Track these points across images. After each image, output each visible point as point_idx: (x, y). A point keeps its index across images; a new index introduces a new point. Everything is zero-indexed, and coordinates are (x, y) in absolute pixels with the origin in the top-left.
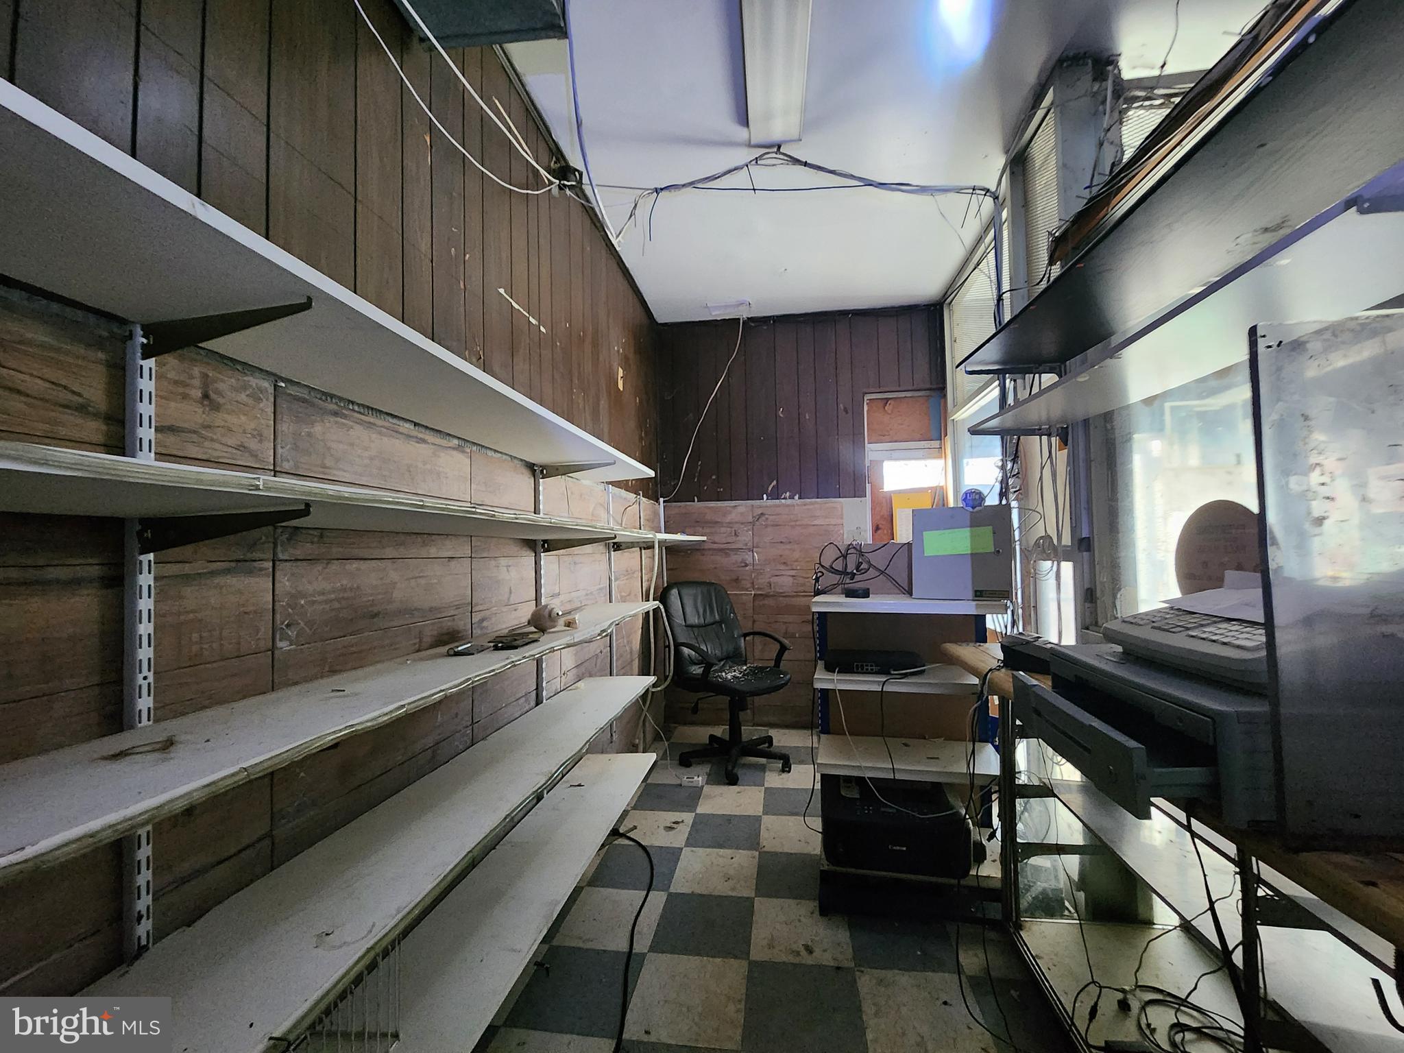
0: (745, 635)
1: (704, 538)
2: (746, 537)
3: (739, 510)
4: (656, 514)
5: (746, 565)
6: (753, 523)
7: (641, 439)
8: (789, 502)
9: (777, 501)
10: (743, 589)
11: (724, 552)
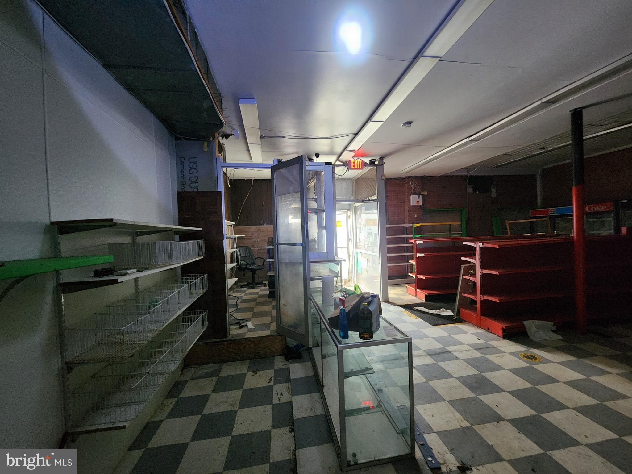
0: (256, 259)
1: (244, 235)
2: (255, 235)
3: (254, 228)
4: (232, 230)
5: (256, 242)
6: (257, 231)
7: (228, 211)
8: (266, 226)
9: (263, 226)
10: (254, 248)
11: (250, 239)
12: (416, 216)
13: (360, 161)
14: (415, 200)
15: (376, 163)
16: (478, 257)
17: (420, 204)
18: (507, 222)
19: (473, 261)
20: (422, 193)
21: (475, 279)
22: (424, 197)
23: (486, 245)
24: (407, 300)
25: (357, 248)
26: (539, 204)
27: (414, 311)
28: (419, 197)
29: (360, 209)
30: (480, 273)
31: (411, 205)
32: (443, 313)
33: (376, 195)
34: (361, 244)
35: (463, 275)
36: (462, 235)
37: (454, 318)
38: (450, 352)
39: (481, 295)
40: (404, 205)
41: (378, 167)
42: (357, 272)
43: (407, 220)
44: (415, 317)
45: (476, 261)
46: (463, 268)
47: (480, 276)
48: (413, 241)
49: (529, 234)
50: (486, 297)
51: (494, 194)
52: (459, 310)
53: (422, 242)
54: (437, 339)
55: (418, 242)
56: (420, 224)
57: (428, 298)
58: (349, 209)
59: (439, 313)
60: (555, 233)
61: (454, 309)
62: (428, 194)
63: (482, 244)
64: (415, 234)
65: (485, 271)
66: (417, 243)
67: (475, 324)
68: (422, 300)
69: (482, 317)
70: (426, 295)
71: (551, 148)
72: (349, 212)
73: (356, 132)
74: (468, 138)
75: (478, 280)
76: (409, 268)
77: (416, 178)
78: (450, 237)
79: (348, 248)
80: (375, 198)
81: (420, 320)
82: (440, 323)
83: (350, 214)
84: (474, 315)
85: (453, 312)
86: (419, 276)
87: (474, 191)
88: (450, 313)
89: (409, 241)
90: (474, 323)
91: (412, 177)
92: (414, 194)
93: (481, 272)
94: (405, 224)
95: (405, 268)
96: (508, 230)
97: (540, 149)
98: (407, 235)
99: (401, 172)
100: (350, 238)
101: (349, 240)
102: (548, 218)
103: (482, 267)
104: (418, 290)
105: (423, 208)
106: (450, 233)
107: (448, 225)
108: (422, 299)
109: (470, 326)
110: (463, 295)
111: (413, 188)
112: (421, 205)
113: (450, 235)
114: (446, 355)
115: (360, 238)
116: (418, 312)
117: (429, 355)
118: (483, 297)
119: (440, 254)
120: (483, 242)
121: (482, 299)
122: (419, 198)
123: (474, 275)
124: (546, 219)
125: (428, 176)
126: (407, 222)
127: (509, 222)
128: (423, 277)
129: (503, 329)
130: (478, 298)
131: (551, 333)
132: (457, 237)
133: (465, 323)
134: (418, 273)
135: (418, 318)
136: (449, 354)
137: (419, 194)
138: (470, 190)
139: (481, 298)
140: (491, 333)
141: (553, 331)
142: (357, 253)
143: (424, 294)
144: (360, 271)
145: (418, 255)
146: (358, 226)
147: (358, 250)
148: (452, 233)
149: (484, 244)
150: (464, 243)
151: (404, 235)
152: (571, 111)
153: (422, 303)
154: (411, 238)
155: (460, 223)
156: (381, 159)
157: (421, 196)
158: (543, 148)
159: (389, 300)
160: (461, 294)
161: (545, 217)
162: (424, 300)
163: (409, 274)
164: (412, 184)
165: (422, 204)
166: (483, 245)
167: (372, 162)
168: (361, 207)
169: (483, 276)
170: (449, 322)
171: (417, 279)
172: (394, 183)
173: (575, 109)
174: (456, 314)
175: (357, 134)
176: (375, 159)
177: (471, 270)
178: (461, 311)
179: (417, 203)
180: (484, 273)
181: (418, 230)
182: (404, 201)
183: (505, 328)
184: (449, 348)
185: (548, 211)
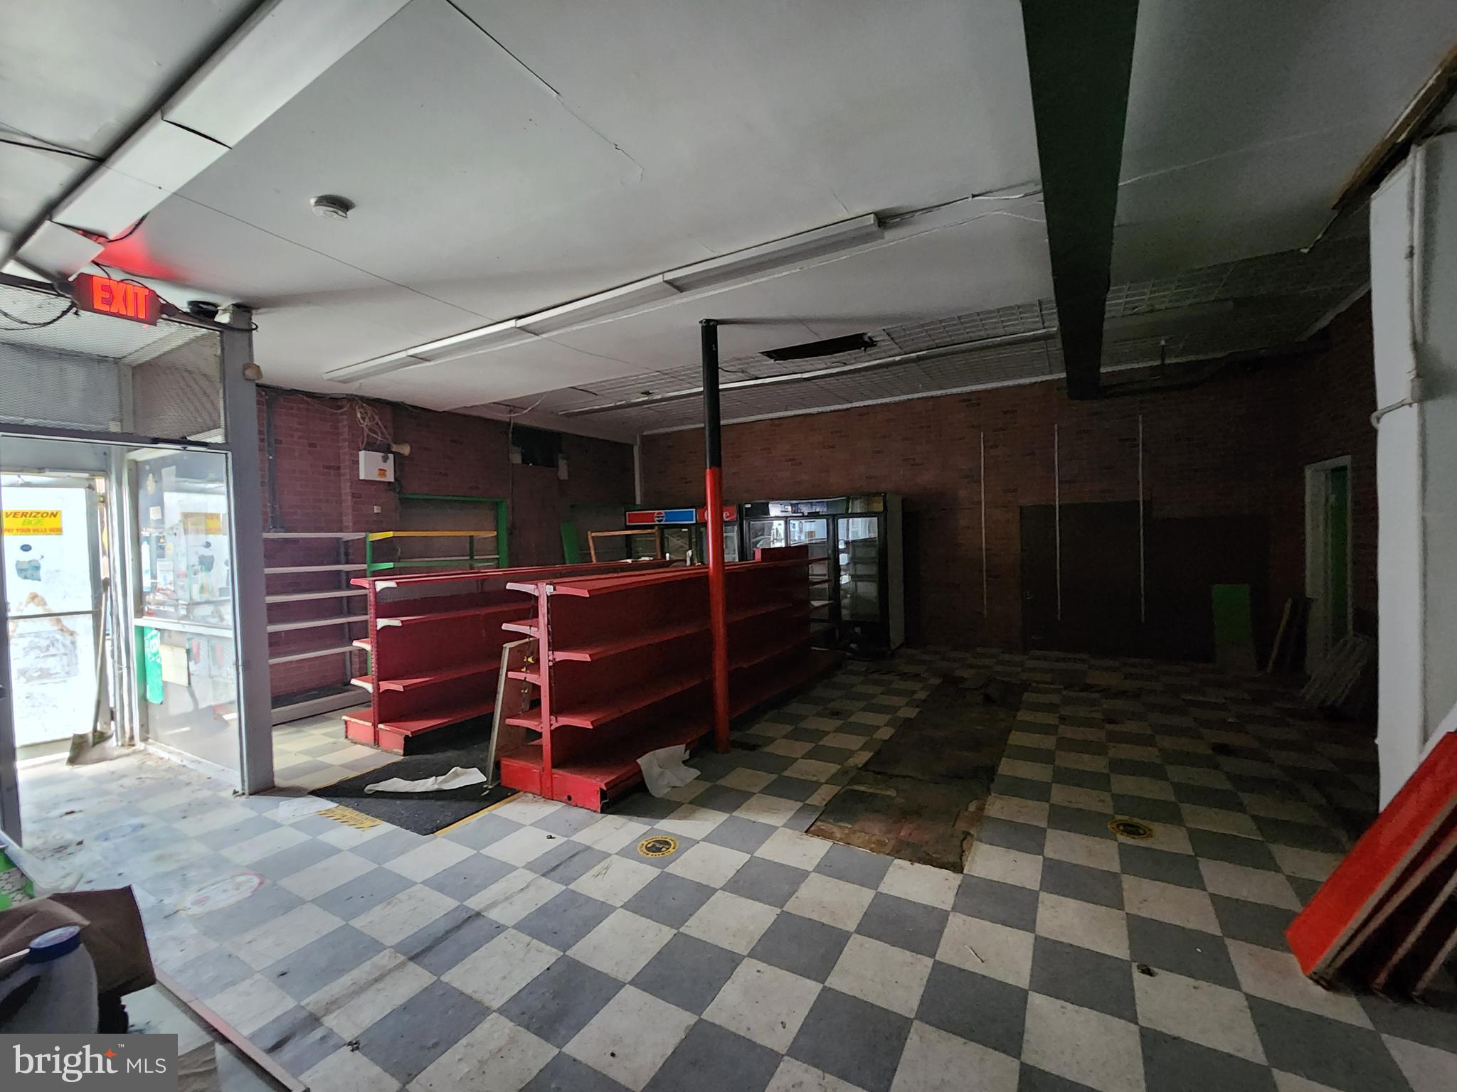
12: (376, 509)
13: (143, 293)
14: (371, 466)
15: (223, 318)
16: (543, 618)
17: (390, 478)
18: (591, 535)
19: (532, 631)
20: (395, 448)
21: (537, 676)
22: (400, 461)
23: (562, 590)
24: (345, 766)
25: (140, 613)
26: (638, 502)
27: (365, 801)
28: (385, 459)
29: (157, 472)
30: (549, 661)
31: (362, 477)
32: (458, 780)
33: (221, 430)
34: (159, 597)
35: (507, 671)
36: (498, 563)
37: (486, 789)
38: (478, 914)
39: (553, 717)
40: (340, 475)
41: (226, 332)
42: (143, 699)
43: (348, 520)
44: (368, 820)
45: (539, 631)
46: (508, 650)
47: (550, 667)
48: (364, 582)
49: (629, 561)
50: (564, 721)
51: (563, 473)
52: (497, 764)
53: (392, 584)
54: (439, 884)
55: (380, 585)
56: (390, 534)
57: (411, 745)
58: (104, 472)
59: (447, 787)
60: (668, 559)
61: (485, 760)
62: (410, 454)
63: (552, 587)
64: (375, 561)
65: (561, 656)
66: (378, 590)
67: (539, 792)
68: (395, 754)
69: (554, 770)
70: (406, 738)
71: (659, 397)
72: (100, 484)
73: (95, 149)
74: (514, 321)
75: (542, 679)
76: (356, 660)
77: (377, 404)
78: (472, 568)
79: (96, 614)
80: (217, 437)
81: (385, 827)
82: (449, 820)
83: (108, 489)
84: (536, 768)
85: (483, 771)
86: (385, 685)
87: (525, 461)
88: (474, 777)
89: (353, 581)
90: (537, 789)
91: (363, 399)
92: (371, 447)
93: (551, 658)
94: (341, 531)
95: (344, 661)
96: (593, 552)
97: (643, 393)
98: (347, 563)
99: (326, 377)
100: (104, 575)
101: (100, 586)
102: (656, 528)
103: (553, 647)
104: (381, 726)
105: (397, 490)
106: (472, 558)
107: (466, 537)
108: (395, 750)
109: (527, 802)
110: (510, 721)
111: (366, 430)
112: (393, 480)
113: (472, 562)
114: (466, 934)
115: (154, 577)
116: (378, 801)
117: (412, 959)
118: (557, 722)
119: (444, 616)
120: (555, 581)
121: (555, 725)
122: (385, 461)
123: (535, 667)
124: (654, 531)
125: (411, 406)
126: (347, 527)
127: (593, 534)
128: (397, 686)
129: (601, 790)
130: (545, 723)
131: (684, 767)
132: (488, 567)
133: (515, 796)
134: (382, 676)
135: (378, 821)
136: (478, 923)
137: (386, 450)
138: (517, 458)
139: (551, 725)
140: (577, 806)
141: (684, 762)
142: (141, 631)
143: (401, 734)
144: (154, 696)
145: (382, 623)
146: (144, 533)
147: (144, 622)
148: (476, 557)
149: (557, 588)
150: (510, 586)
151: (338, 563)
152: (701, 322)
153: (394, 763)
154: (362, 574)
155: (495, 533)
156: (244, 309)
157: (391, 456)
158: (647, 393)
159: (278, 781)
160: (503, 718)
161: (652, 527)
162: (402, 752)
163: (354, 682)
164: (363, 419)
165: (395, 479)
166: (555, 589)
167: (202, 313)
168: (158, 466)
169: (556, 668)
170: (474, 805)
171: (379, 694)
172: (302, 406)
173: (708, 321)
174: (490, 778)
175: (99, 161)
176: (215, 305)
177: (528, 657)
178: (502, 766)
179: (380, 474)
180: (557, 660)
181: (383, 550)
182: (338, 467)
183: (605, 788)
184: (474, 903)
185: (651, 517)
